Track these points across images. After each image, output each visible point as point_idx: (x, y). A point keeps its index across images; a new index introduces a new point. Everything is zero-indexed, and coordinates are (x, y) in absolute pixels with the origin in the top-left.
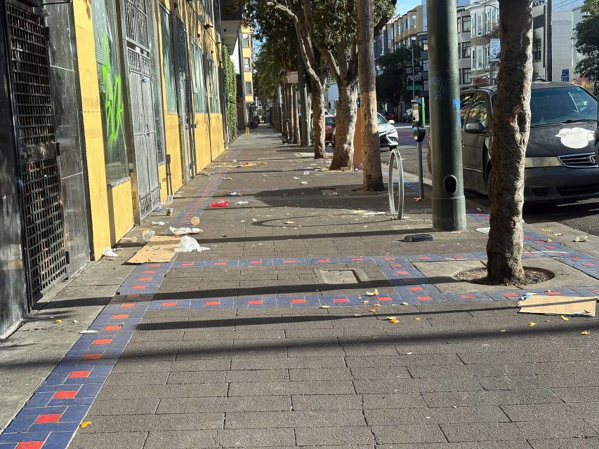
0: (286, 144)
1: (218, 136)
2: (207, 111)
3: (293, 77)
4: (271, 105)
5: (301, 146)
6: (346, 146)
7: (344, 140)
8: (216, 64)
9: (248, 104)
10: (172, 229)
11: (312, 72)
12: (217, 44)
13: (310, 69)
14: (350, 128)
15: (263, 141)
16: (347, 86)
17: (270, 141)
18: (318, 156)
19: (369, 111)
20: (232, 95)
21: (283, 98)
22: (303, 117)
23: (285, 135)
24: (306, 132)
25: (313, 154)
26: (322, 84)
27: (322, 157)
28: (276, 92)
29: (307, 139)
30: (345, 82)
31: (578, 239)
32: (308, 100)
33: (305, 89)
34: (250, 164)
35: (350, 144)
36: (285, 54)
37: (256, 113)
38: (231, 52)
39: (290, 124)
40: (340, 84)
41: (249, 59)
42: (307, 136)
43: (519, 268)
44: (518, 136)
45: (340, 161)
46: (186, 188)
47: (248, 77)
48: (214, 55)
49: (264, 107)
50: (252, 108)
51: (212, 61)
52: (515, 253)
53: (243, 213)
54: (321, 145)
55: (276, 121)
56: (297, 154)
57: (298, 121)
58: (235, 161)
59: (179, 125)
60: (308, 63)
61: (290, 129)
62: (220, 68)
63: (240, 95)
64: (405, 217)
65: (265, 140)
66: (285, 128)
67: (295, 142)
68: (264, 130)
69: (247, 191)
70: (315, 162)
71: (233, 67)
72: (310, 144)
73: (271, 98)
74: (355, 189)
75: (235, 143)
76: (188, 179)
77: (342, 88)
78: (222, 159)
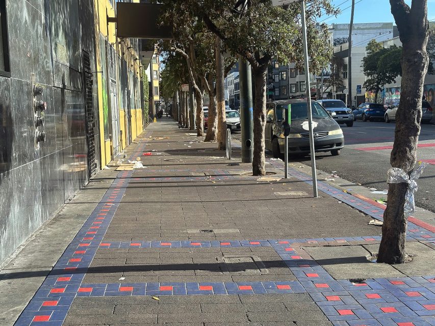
0: (181, 129)
1: (140, 123)
2: (135, 108)
3: (185, 88)
4: (171, 103)
5: (190, 130)
6: (213, 129)
7: (212, 125)
8: (139, 79)
9: (156, 101)
10: (129, 161)
11: (196, 87)
12: (140, 67)
13: (195, 85)
14: (216, 119)
15: (166, 126)
16: (214, 96)
17: (170, 127)
18: (199, 135)
19: (221, 111)
20: (146, 97)
21: (179, 98)
22: (192, 111)
23: (180, 123)
24: (194, 121)
25: (196, 134)
26: (202, 94)
27: (201, 135)
28: (175, 94)
29: (194, 126)
30: (213, 94)
31: (300, 167)
32: (195, 101)
33: (193, 95)
34: (160, 138)
35: (215, 128)
36: (181, 74)
37: (160, 107)
38: (146, 68)
39: (184, 116)
40: (210, 95)
41: (157, 71)
42: (194, 123)
43: (264, 170)
44: (261, 123)
45: (210, 137)
46: (128, 148)
47: (156, 84)
48: (138, 74)
49: (166, 104)
50: (158, 104)
51: (137, 78)
52: (262, 165)
53: (159, 157)
54: (201, 129)
55: (174, 113)
56: (187, 134)
57: (188, 114)
58: (151, 137)
59: (125, 116)
60: (194, 81)
61: (184, 120)
62: (141, 81)
63: (151, 95)
64: (231, 159)
65: (167, 126)
66: (181, 119)
67: (187, 127)
68: (167, 119)
69: (160, 150)
70: (197, 138)
71: (147, 78)
72: (195, 129)
73: (172, 98)
74: (214, 150)
75: (148, 128)
76: (128, 144)
77: (212, 97)
78: (143, 135)
